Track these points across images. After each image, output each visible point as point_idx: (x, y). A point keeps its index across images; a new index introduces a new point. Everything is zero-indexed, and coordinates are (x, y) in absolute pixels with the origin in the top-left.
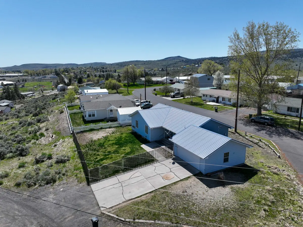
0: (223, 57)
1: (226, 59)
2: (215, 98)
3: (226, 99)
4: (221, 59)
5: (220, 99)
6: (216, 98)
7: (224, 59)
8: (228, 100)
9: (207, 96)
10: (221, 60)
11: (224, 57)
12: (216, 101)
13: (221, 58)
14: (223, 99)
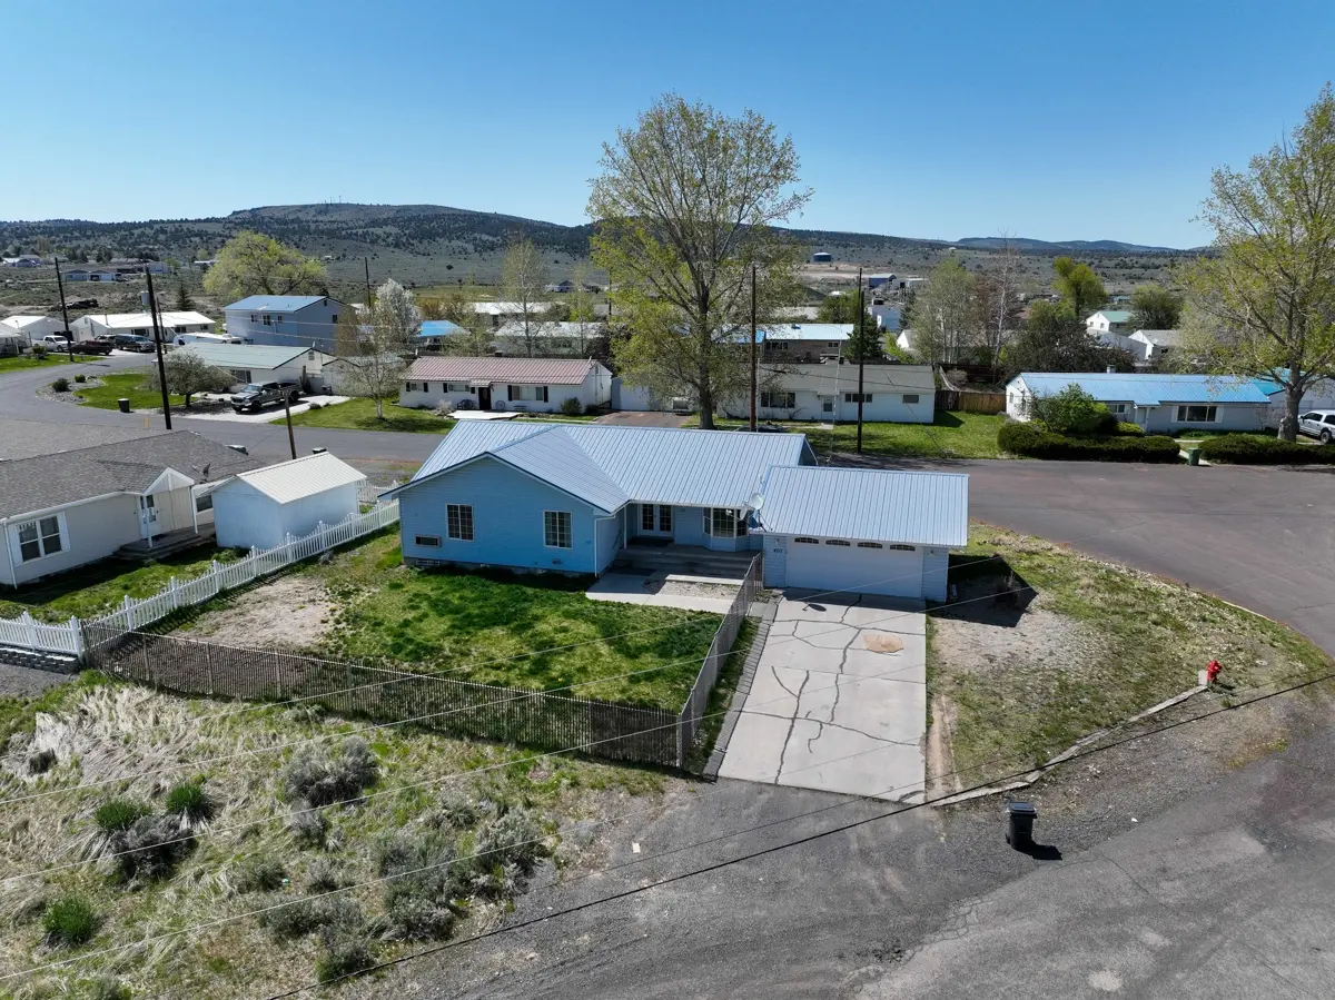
0: (129, 221)
1: (147, 232)
2: (473, 390)
3: (524, 393)
4: (123, 233)
5: (498, 395)
6: (477, 391)
7: (136, 232)
8: (533, 394)
9: (426, 390)
10: (124, 238)
11: (134, 226)
12: (477, 405)
13: (120, 226)
14: (513, 391)
